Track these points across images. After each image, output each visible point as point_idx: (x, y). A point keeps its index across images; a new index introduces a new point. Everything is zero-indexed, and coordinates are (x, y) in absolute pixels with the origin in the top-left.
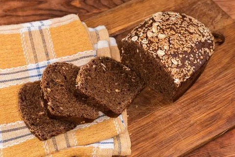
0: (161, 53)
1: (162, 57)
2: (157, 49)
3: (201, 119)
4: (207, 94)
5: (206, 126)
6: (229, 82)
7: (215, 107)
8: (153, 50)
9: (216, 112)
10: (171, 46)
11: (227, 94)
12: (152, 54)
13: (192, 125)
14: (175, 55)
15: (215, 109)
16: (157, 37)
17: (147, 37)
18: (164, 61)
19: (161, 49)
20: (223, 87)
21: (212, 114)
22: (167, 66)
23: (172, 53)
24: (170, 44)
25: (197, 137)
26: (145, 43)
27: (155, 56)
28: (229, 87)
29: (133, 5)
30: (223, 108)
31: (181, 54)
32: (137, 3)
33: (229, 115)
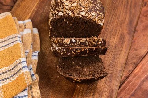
0: (83, 13)
1: (86, 15)
2: (79, 12)
3: (117, 42)
4: (106, 28)
5: (122, 43)
6: (110, 16)
7: (116, 32)
8: (78, 14)
9: (119, 34)
10: (84, 7)
11: (115, 22)
12: (79, 16)
13: (115, 47)
14: (90, 11)
15: (117, 33)
16: (72, 6)
17: (67, 9)
18: (88, 17)
19: (81, 11)
20: (110, 20)
21: (119, 36)
22: (92, 19)
23: (88, 10)
24: (82, 6)
25: (124, 51)
26: (70, 13)
27: (82, 17)
28: (113, 19)
29: (20, 4)
30: (120, 30)
31: (92, 9)
32: (21, 2)
33: (127, 31)
